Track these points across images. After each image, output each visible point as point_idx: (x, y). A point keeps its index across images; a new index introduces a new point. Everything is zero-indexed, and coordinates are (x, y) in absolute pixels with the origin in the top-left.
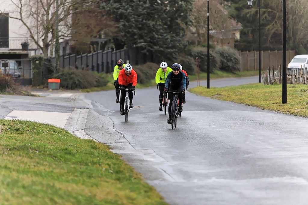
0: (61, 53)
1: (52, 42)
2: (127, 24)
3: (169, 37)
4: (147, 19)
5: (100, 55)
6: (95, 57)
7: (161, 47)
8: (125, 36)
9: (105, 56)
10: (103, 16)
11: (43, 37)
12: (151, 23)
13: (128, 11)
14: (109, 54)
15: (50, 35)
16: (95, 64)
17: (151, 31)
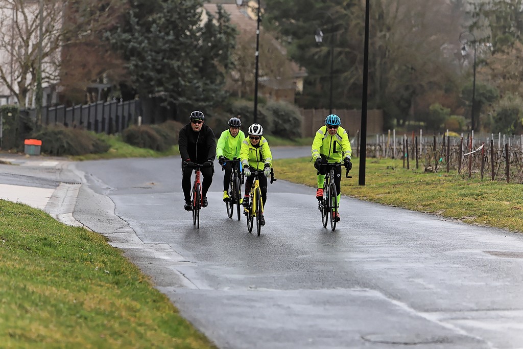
0: (44, 103)
1: (32, 87)
2: (140, 63)
3: (200, 84)
4: (170, 58)
5: (100, 108)
6: (93, 110)
7: (189, 98)
8: (137, 80)
9: (107, 109)
10: (107, 51)
11: (19, 79)
12: (175, 64)
13: (143, 45)
14: (114, 107)
15: (29, 76)
16: (92, 121)
17: (174, 75)
